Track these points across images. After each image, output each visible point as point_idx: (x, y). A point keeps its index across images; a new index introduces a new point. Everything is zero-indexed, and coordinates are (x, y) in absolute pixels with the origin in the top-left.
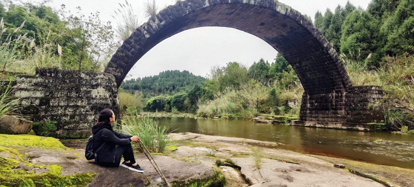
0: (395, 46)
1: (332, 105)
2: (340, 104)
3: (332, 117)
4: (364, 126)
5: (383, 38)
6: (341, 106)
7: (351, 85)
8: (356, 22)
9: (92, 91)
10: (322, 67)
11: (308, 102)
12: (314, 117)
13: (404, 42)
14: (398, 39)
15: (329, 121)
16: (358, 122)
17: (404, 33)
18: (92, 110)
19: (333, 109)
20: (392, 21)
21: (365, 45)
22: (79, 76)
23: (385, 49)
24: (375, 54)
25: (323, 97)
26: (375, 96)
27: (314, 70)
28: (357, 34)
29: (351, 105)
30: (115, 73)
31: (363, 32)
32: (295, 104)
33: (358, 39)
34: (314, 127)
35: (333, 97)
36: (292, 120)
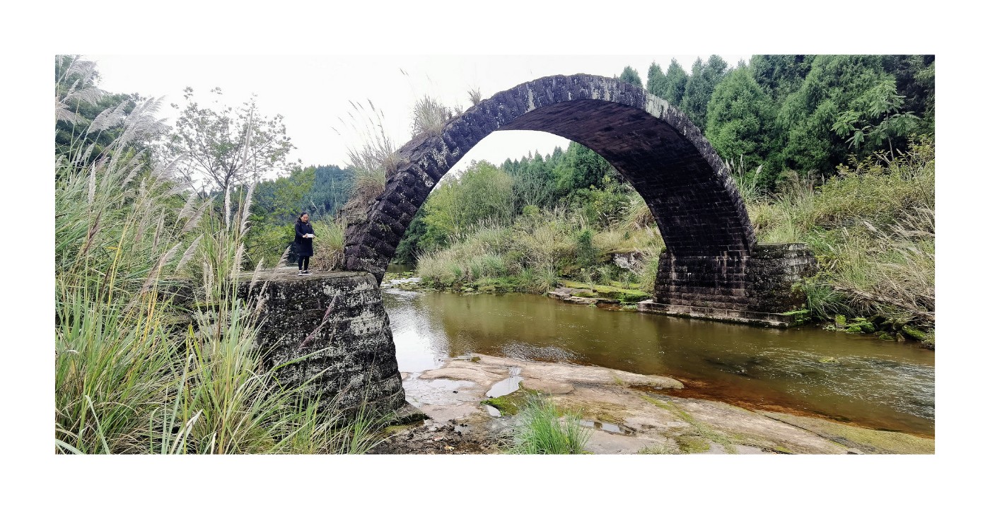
0: (801, 151)
1: (721, 278)
2: (735, 276)
3: (720, 300)
4: (780, 318)
5: (779, 134)
6: (738, 280)
7: (756, 243)
8: (736, 99)
9: (350, 321)
10: (707, 209)
11: (673, 269)
12: (685, 298)
13: (816, 145)
14: (807, 140)
15: (715, 307)
16: (769, 311)
17: (817, 129)
18: (357, 363)
19: (723, 285)
20: (796, 104)
21: (750, 145)
22: (320, 293)
23: (784, 155)
24: (767, 163)
25: (703, 261)
26: (793, 263)
27: (691, 213)
28: (737, 124)
29: (756, 280)
30: (374, 268)
31: (748, 119)
32: (629, 262)
33: (739, 133)
34: (686, 317)
35: (722, 262)
36: (638, 299)
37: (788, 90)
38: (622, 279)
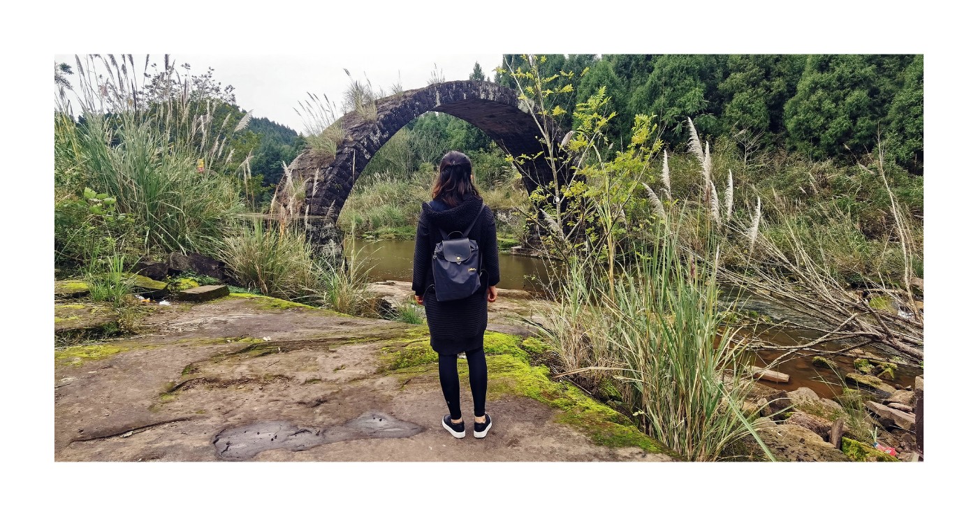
36: (511, 245)
37: (639, 82)
38: (502, 230)
